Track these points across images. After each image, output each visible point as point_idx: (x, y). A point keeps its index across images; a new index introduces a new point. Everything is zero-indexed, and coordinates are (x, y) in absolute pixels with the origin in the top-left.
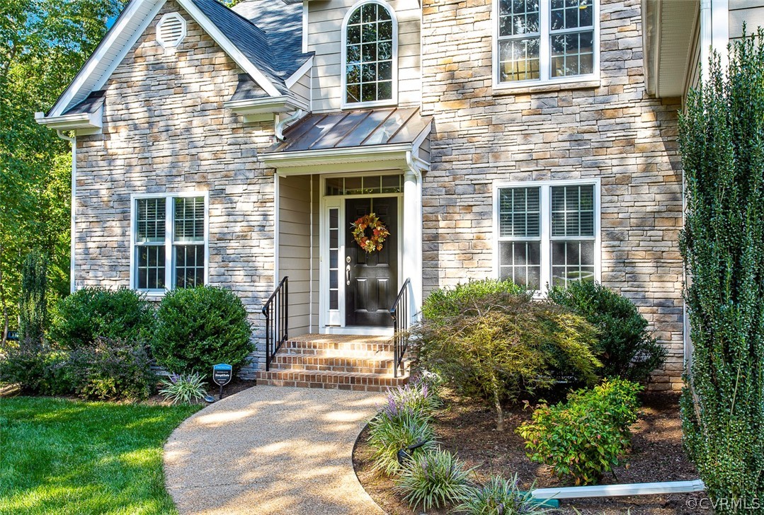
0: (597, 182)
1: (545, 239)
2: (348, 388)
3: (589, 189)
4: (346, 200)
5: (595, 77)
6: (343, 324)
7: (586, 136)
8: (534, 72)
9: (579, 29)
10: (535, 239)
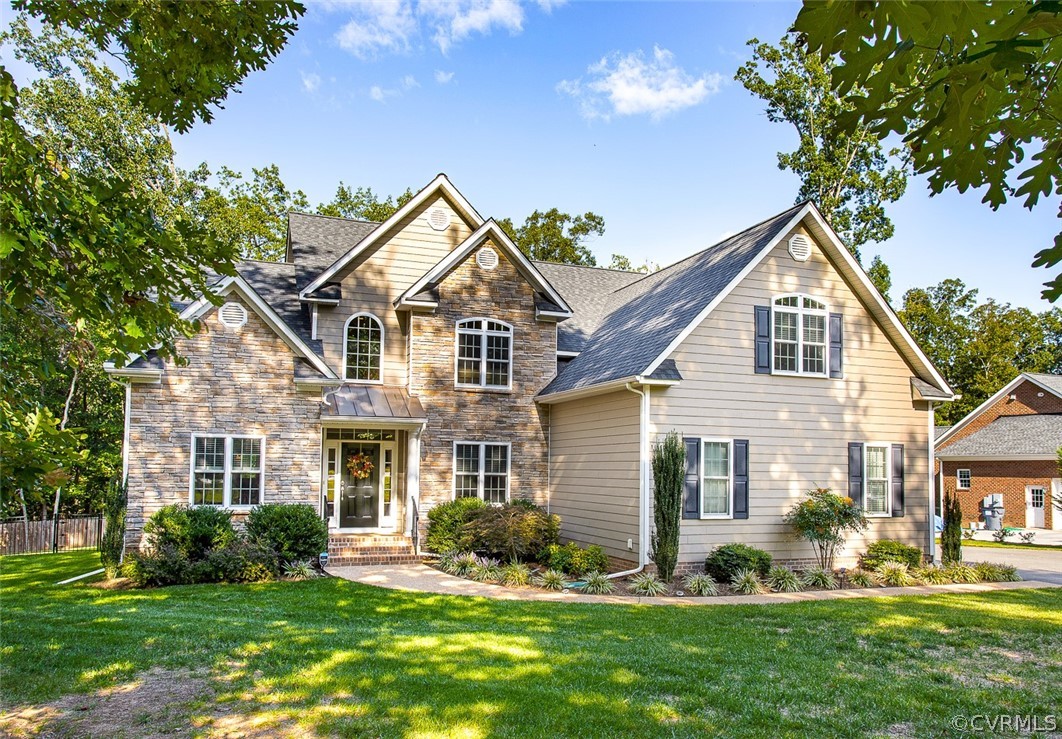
0: (509, 444)
1: (482, 474)
2: (387, 563)
3: (504, 448)
4: (343, 444)
5: (511, 387)
6: (338, 527)
7: (504, 419)
8: (477, 380)
9: (501, 361)
10: (476, 474)
